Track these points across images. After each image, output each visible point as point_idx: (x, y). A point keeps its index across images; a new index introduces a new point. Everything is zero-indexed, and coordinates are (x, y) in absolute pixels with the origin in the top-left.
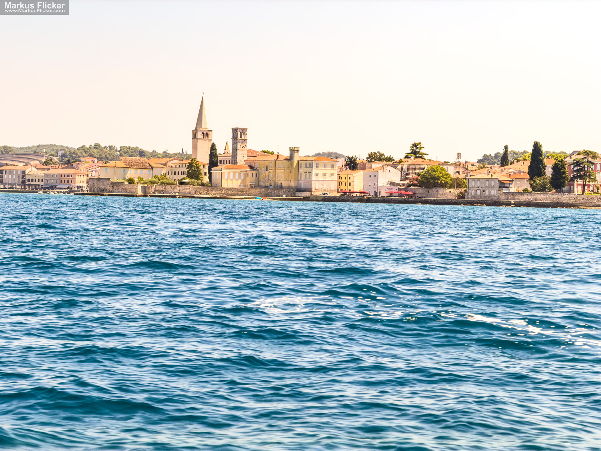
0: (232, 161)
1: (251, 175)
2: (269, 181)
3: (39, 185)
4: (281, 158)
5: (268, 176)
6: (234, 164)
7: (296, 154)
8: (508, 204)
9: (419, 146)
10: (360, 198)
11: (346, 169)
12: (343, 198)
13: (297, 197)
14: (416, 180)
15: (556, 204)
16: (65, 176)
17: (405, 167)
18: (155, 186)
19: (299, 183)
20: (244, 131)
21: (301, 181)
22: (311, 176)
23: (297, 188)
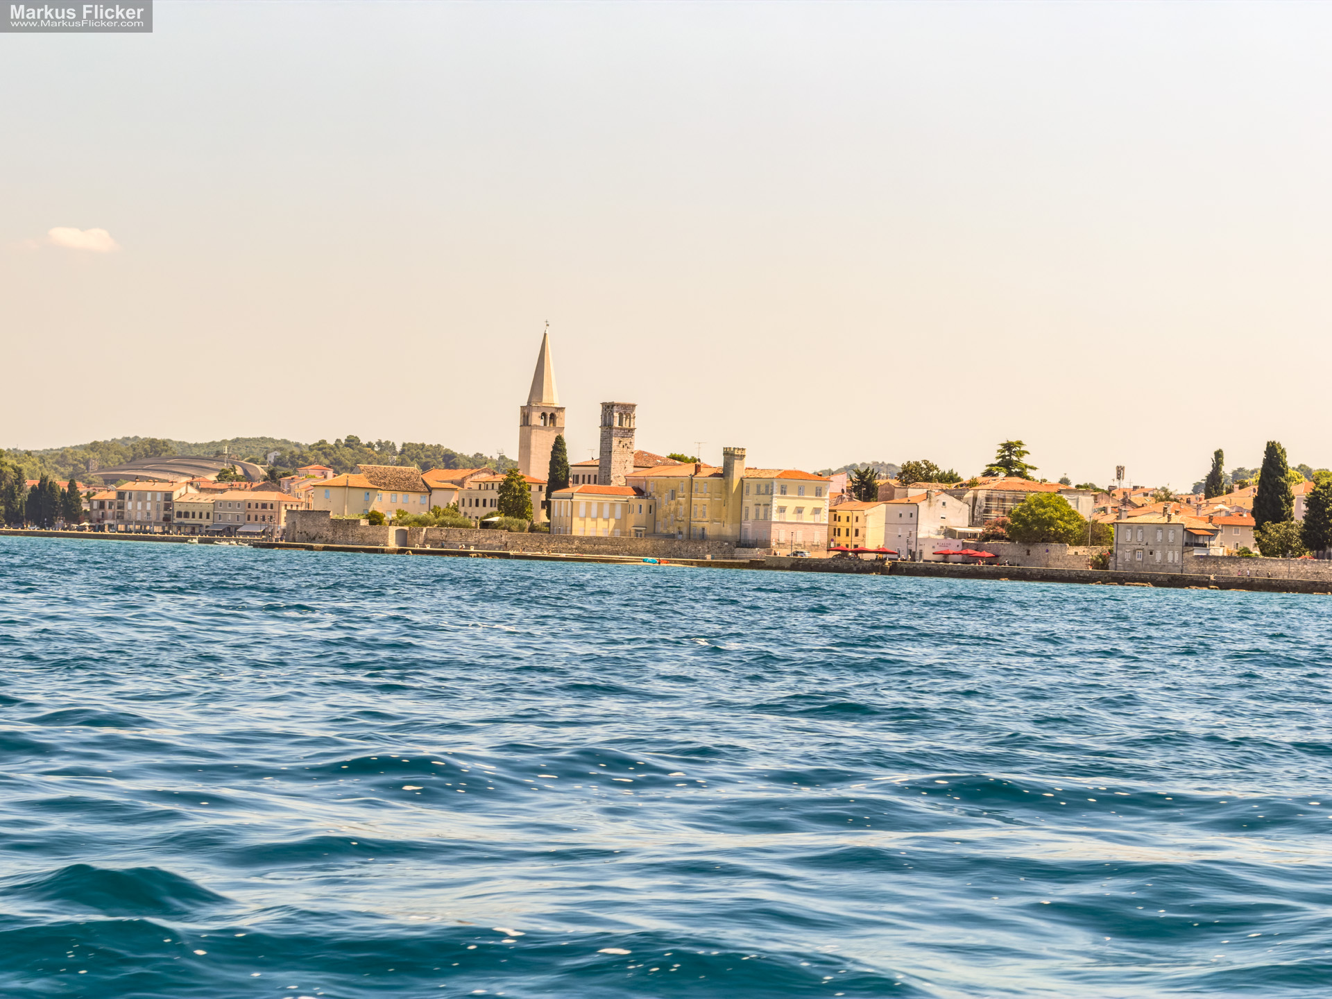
0: (600, 476)
1: (637, 508)
2: (678, 523)
3: (201, 526)
4: (705, 472)
5: (676, 511)
6: (605, 483)
7: (737, 463)
8: (1203, 582)
9: (1018, 448)
10: (876, 564)
11: (851, 499)
12: (838, 563)
13: (736, 559)
14: (1003, 525)
15: (1313, 586)
16: (257, 507)
17: (982, 495)
18: (427, 530)
19: (743, 530)
20: (627, 410)
21: (748, 525)
22: (769, 513)
23: (738, 538)
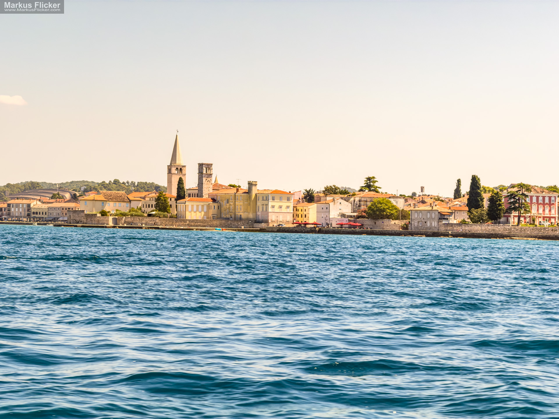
0: (199, 194)
1: (213, 207)
2: (230, 213)
3: (43, 218)
4: (241, 192)
5: (229, 208)
6: (201, 197)
7: (254, 188)
8: (446, 234)
9: (373, 180)
10: (313, 229)
11: (303, 202)
12: (297, 229)
13: (254, 228)
14: (365, 211)
15: (491, 235)
16: (66, 209)
17: (357, 199)
18: (125, 218)
19: (257, 215)
20: (209, 166)
21: (259, 213)
22: (268, 208)
23: (255, 219)
